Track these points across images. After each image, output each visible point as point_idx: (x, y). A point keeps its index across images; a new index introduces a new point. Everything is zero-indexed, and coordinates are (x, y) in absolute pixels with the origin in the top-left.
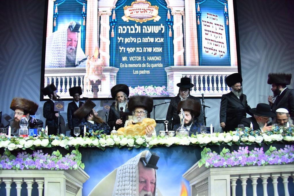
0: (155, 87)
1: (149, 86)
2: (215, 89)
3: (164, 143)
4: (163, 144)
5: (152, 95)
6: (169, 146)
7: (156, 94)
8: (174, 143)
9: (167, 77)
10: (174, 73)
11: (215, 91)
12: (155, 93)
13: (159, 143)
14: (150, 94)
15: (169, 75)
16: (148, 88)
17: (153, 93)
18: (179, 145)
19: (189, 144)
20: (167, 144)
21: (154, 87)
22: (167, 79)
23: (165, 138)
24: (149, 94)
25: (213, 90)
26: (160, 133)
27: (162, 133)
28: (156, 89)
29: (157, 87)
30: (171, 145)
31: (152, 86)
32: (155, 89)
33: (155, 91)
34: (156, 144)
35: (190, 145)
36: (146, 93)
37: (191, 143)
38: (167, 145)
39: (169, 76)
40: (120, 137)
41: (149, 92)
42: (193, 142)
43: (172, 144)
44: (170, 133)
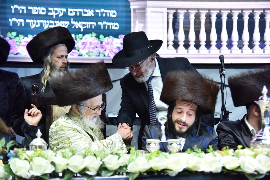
0: (101, 36)
1: (86, 36)
2: (246, 43)
3: (162, 168)
4: (159, 170)
5: (94, 57)
6: (174, 175)
7: (105, 56)
8: (185, 167)
9: (130, 12)
10: (148, 5)
11: (244, 51)
12: (101, 52)
13: (151, 168)
14: (89, 54)
15: (135, 10)
16: (83, 40)
17: (95, 52)
18: (196, 173)
19: (219, 170)
20: (169, 168)
21: (99, 38)
22: (130, 17)
23: (164, 157)
24: (87, 53)
25: (240, 48)
26: (149, 144)
27: (152, 145)
28: (104, 44)
29: (107, 38)
30: (180, 173)
31: (94, 34)
32: (102, 43)
33: (102, 48)
34: (144, 171)
35: (222, 172)
36: (79, 51)
37: (224, 168)
38: (170, 173)
39: (137, 11)
40: (63, 153)
41: (86, 51)
42: (229, 167)
43: (181, 170)
44: (171, 144)
